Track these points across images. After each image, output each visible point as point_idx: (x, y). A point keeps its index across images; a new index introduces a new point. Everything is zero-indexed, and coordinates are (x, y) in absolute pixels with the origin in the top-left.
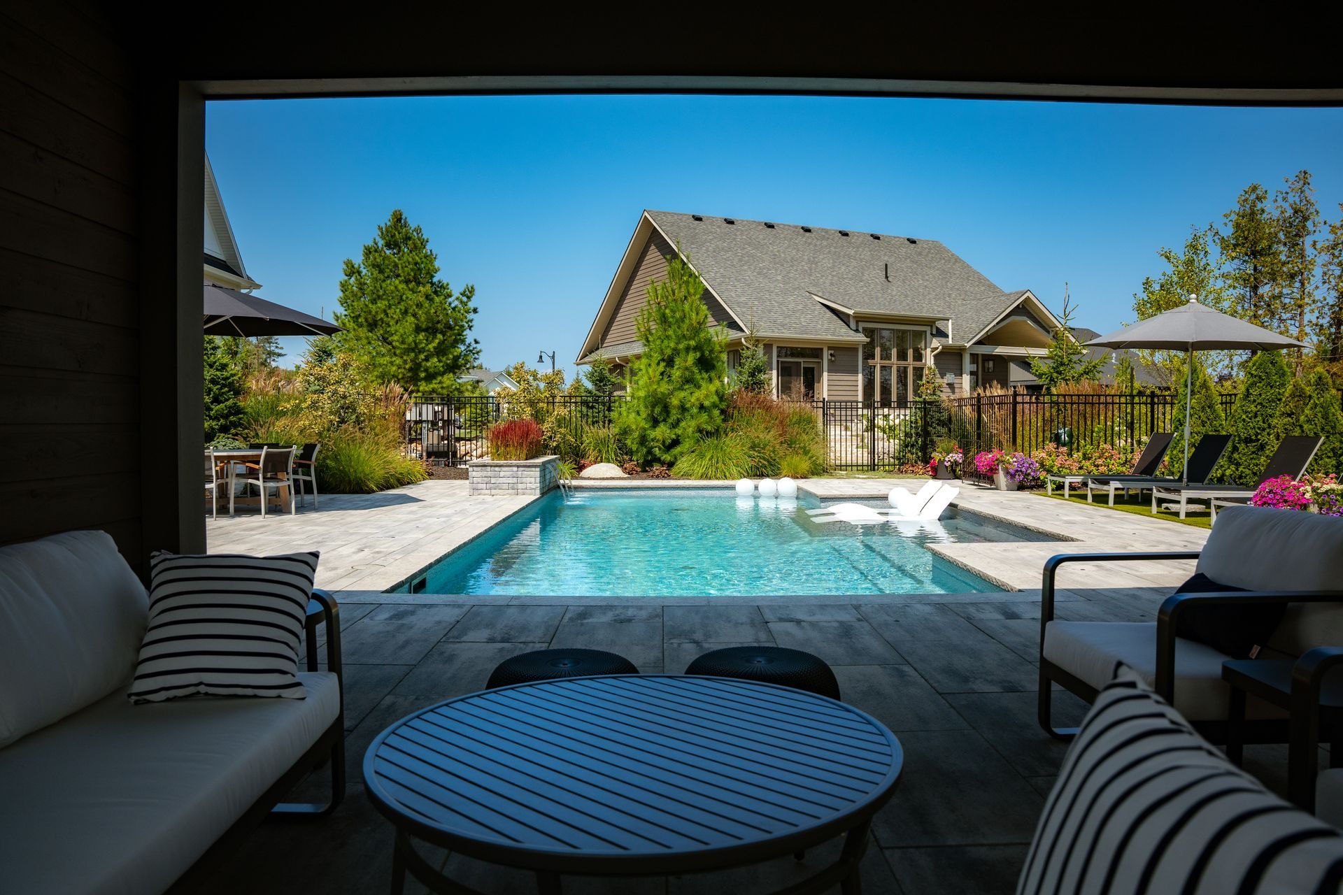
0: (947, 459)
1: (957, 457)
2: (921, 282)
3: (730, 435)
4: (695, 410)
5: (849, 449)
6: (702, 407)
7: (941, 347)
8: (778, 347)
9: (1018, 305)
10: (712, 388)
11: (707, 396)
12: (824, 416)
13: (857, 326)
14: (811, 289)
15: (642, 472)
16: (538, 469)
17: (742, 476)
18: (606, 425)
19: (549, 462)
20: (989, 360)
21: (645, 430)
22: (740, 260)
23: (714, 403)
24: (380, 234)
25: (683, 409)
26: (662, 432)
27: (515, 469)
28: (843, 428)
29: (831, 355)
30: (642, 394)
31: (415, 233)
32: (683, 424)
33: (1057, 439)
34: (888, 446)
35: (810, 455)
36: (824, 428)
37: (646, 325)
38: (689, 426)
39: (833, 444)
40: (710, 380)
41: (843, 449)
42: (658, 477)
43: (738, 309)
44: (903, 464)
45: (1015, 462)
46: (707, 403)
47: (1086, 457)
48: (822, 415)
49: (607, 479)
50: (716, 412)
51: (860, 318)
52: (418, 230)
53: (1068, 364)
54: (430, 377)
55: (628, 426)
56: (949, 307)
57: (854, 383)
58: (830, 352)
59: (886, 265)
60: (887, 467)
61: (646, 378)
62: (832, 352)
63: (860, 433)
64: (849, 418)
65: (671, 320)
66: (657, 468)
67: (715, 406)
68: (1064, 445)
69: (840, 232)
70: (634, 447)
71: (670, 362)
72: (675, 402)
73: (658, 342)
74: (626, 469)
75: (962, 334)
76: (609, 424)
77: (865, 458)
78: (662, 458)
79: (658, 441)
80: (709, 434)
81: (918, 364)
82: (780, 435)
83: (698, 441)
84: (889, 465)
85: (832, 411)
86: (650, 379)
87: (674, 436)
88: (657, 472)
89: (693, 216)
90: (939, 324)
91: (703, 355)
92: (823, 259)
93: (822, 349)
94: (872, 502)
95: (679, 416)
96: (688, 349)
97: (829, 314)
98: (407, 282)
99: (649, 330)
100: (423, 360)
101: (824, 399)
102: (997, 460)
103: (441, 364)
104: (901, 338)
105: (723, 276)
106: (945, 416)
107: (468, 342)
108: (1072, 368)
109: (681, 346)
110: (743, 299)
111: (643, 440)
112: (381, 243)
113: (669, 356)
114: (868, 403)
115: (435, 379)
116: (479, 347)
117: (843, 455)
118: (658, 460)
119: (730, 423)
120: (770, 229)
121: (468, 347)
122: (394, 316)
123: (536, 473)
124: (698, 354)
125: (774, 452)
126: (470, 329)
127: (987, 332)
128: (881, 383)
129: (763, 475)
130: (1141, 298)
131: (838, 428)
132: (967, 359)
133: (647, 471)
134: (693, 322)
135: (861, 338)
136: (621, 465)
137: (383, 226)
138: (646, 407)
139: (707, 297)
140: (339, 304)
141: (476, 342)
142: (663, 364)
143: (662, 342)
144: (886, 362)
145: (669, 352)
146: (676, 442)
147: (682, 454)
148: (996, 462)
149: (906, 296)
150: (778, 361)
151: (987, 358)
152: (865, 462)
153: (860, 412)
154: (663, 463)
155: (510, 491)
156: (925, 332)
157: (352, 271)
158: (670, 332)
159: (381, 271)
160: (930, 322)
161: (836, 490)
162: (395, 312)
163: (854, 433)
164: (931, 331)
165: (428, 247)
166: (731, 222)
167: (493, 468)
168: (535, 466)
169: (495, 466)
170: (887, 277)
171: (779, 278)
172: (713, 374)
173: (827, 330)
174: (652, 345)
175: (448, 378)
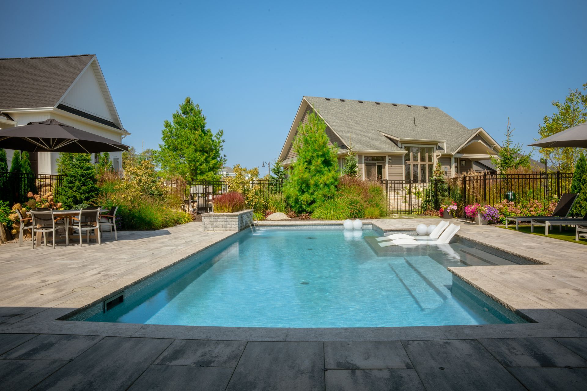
0: (448, 208)
1: (455, 207)
2: (430, 125)
3: (340, 198)
4: (322, 186)
5: (399, 203)
6: (325, 184)
7: (441, 155)
8: (365, 157)
9: (476, 135)
10: (330, 175)
11: (328, 179)
12: (386, 187)
13: (402, 146)
14: (380, 129)
15: (297, 216)
16: (237, 217)
17: (345, 218)
18: (280, 194)
19: (245, 213)
20: (463, 161)
21: (298, 196)
22: (347, 117)
23: (331, 182)
24: (180, 108)
25: (316, 185)
26: (306, 197)
27: (226, 217)
28: (396, 193)
29: (390, 159)
30: (296, 178)
31: (196, 108)
32: (316, 193)
33: (507, 197)
34: (418, 201)
35: (379, 207)
36: (386, 194)
37: (298, 145)
38: (318, 195)
39: (391, 201)
40: (329, 171)
41: (396, 203)
42: (304, 219)
43: (346, 139)
44: (425, 210)
45: (487, 210)
46: (328, 182)
47: (523, 207)
48: (385, 188)
49: (279, 220)
50: (333, 187)
51: (403, 142)
52: (198, 106)
53: (510, 159)
54: (202, 173)
55: (290, 194)
56: (444, 136)
57: (401, 172)
58: (389, 158)
59: (414, 118)
60: (418, 212)
61: (298, 170)
62: (390, 158)
63: (404, 195)
64: (399, 188)
65: (310, 142)
66: (304, 215)
67: (332, 183)
68: (512, 200)
69: (393, 104)
70: (293, 204)
71: (309, 163)
72: (312, 182)
73: (304, 153)
74: (289, 215)
75: (451, 149)
76: (281, 193)
77: (407, 207)
78: (307, 210)
79: (304, 201)
80: (329, 198)
81: (430, 163)
82: (365, 197)
83: (324, 201)
84: (418, 211)
85: (390, 185)
86: (299, 171)
87: (312, 199)
88: (304, 217)
89: (326, 99)
90: (439, 144)
91: (326, 159)
92: (385, 116)
93: (385, 157)
94: (411, 232)
95: (314, 189)
96: (318, 156)
97: (389, 141)
98: (191, 129)
99: (300, 147)
100: (199, 165)
101: (386, 179)
102: (476, 209)
103: (207, 167)
104: (422, 151)
105: (339, 124)
106: (446, 186)
107: (221, 156)
108: (513, 161)
109: (315, 155)
110: (348, 134)
111: (297, 201)
112: (180, 112)
113: (309, 159)
114: (408, 181)
115: (205, 174)
116: (226, 158)
117: (396, 206)
118: (304, 210)
119: (340, 192)
120: (361, 104)
121: (221, 158)
122: (185, 145)
123: (236, 219)
124: (323, 159)
125: (361, 206)
126: (222, 150)
127: (462, 147)
128: (414, 172)
129: (356, 217)
130: (543, 127)
131: (393, 193)
132: (453, 160)
133: (299, 216)
134: (320, 143)
135: (403, 151)
136: (287, 213)
137: (181, 104)
138: (298, 184)
139: (328, 131)
140: (162, 140)
141: (225, 156)
142: (306, 164)
143: (306, 153)
144: (415, 163)
145: (309, 157)
146: (313, 202)
147: (316, 207)
148: (476, 211)
149: (424, 132)
150: (365, 163)
151: (462, 160)
152: (407, 209)
153: (404, 185)
154: (307, 212)
155: (223, 229)
156: (434, 148)
157: (168, 125)
158: (310, 148)
159: (180, 125)
160: (436, 144)
161: (392, 226)
162: (185, 144)
163: (401, 196)
164: (436, 147)
165: (202, 113)
166: (343, 101)
167: (214, 217)
168: (236, 216)
169: (215, 216)
170: (415, 124)
171: (365, 125)
172: (331, 168)
173: (388, 148)
174: (301, 155)
175: (210, 174)
